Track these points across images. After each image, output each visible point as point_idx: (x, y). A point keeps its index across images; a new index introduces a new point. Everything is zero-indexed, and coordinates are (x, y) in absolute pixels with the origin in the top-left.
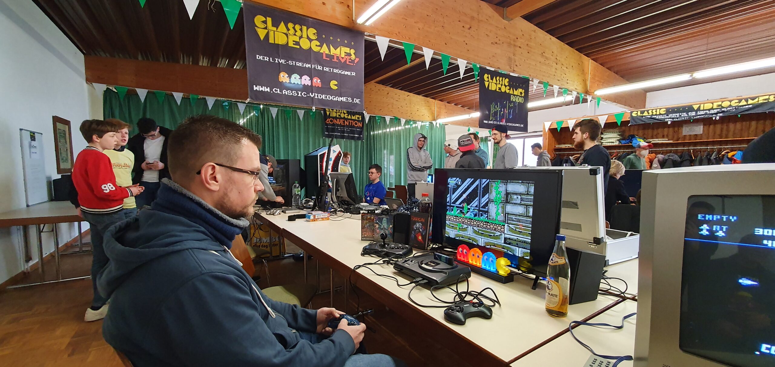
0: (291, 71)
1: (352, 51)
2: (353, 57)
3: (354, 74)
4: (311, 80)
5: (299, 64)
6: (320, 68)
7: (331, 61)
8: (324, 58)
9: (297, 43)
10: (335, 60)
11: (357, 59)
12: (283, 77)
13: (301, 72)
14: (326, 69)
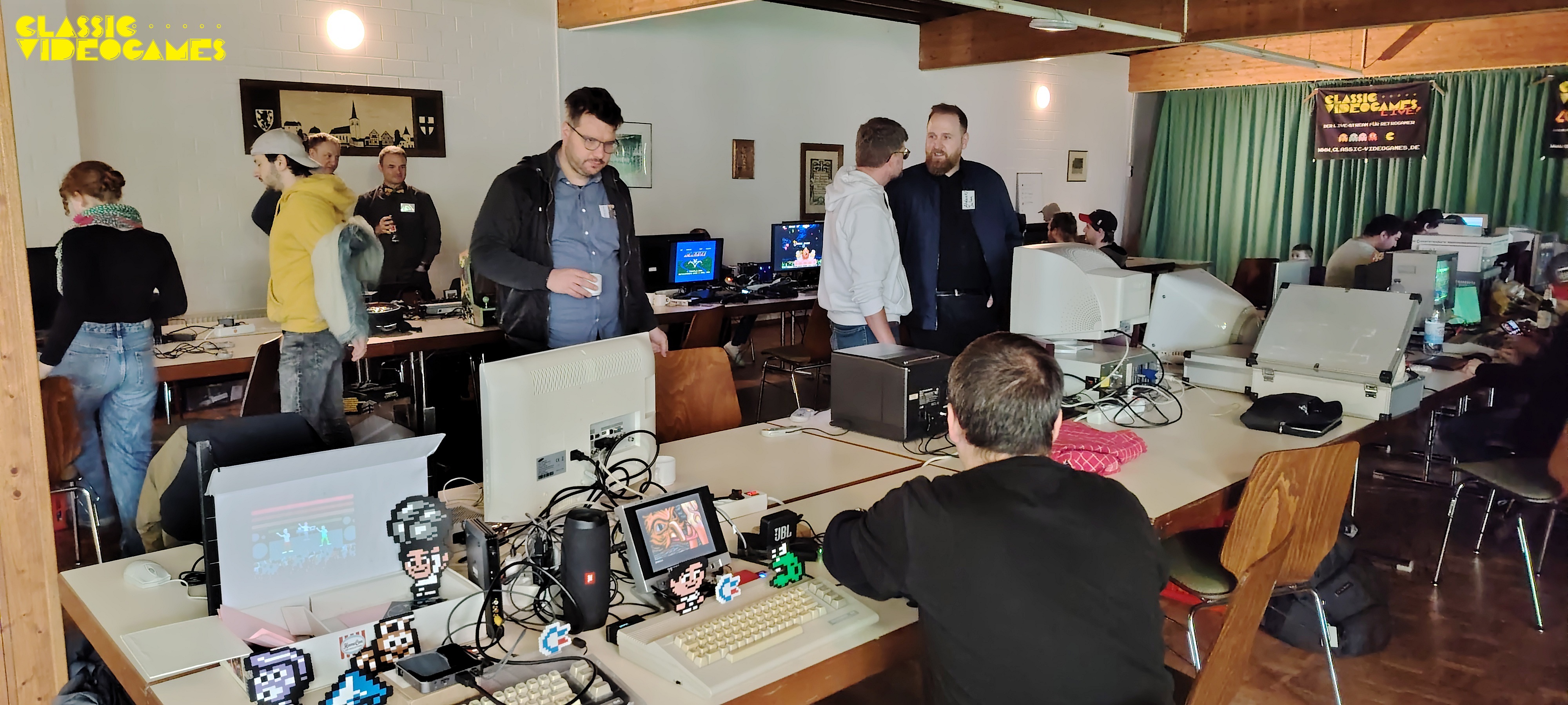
0: (1348, 132)
1: (1414, 102)
2: (1414, 106)
3: (1413, 123)
4: (1368, 135)
5: (1358, 125)
6: (1377, 124)
7: (1388, 116)
8: (1382, 115)
9: (1358, 109)
10: (1394, 114)
11: (1419, 108)
12: (1343, 138)
13: (1359, 131)
14: (1383, 124)
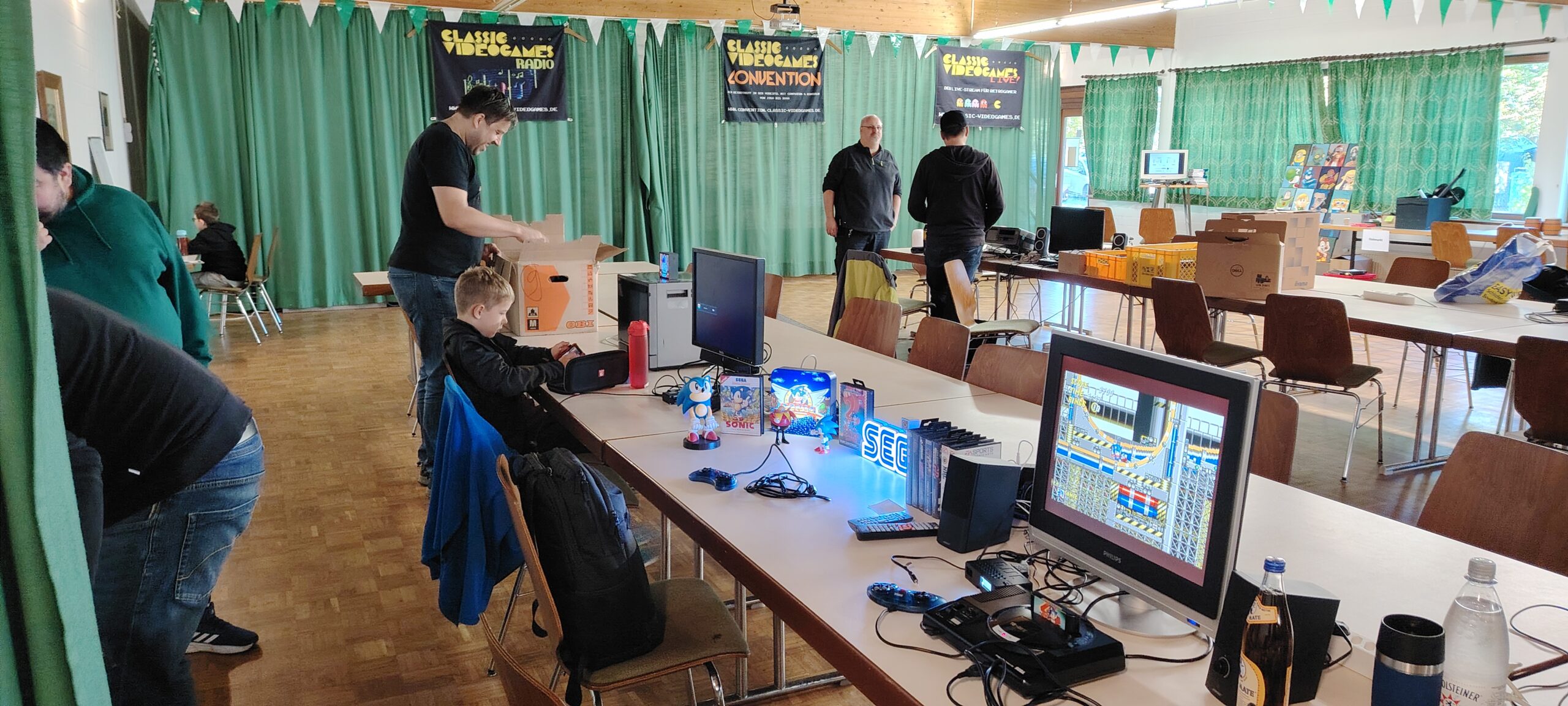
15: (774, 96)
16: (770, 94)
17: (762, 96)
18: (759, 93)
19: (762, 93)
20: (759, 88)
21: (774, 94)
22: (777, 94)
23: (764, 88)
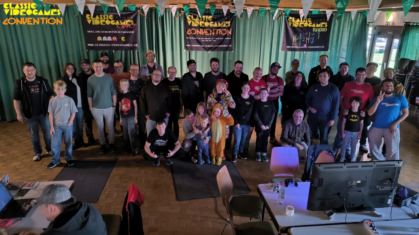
0: (102, 35)
2: (133, 24)
4: (112, 38)
5: (106, 32)
6: (116, 32)
7: (121, 28)
8: (117, 27)
9: (104, 23)
12: (99, 38)
13: (107, 35)
14: (119, 32)
15: (209, 40)
16: (207, 39)
17: (202, 40)
18: (202, 39)
19: (203, 39)
20: (201, 36)
21: (208, 39)
22: (210, 39)
23: (204, 36)
